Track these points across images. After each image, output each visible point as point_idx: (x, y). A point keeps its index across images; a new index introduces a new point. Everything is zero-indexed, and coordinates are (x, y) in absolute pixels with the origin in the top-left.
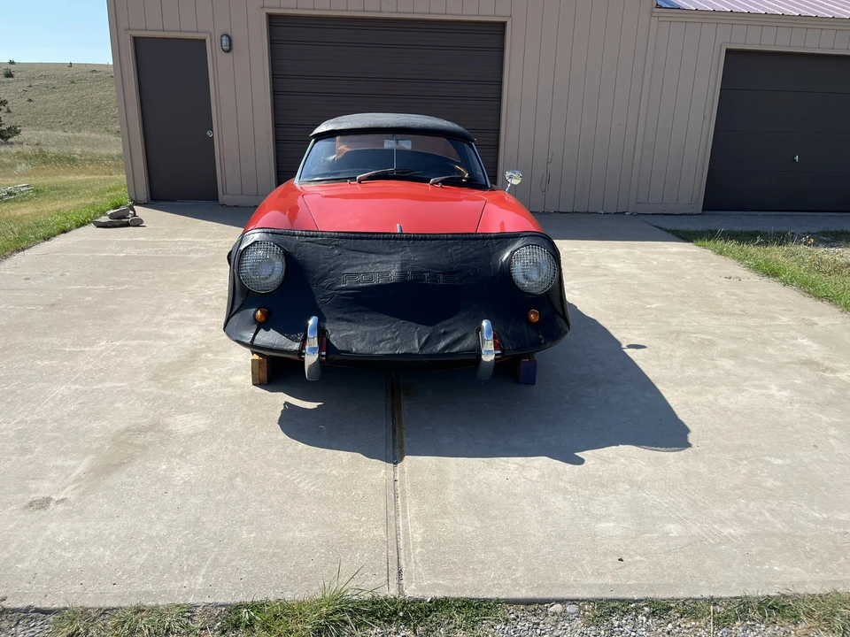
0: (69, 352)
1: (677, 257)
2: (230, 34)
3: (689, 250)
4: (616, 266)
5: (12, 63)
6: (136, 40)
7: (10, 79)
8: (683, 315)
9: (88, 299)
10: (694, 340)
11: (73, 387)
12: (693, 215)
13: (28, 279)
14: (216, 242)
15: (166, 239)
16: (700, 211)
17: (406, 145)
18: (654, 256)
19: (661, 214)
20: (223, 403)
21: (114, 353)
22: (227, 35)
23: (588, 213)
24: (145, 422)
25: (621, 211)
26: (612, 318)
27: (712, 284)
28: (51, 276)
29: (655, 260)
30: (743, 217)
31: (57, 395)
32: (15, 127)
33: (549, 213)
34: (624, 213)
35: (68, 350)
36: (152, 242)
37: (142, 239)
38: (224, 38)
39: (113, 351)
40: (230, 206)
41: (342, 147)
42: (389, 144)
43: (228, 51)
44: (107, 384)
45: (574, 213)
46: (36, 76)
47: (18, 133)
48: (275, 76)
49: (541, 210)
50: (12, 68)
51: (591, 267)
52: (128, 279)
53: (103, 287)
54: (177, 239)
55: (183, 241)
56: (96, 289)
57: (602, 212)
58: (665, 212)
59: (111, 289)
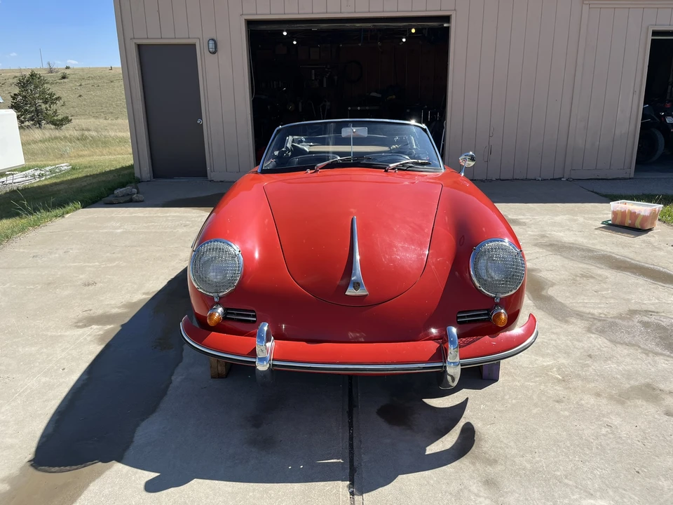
0: (51, 336)
2: (215, 39)
4: (561, 234)
5: (67, 68)
6: (139, 47)
7: (65, 80)
8: (640, 290)
11: (44, 380)
12: (625, 179)
13: (36, 256)
14: (199, 217)
15: (159, 214)
16: (632, 176)
17: (363, 132)
19: (595, 179)
22: (213, 40)
23: (526, 179)
25: (557, 177)
26: (568, 294)
27: (662, 253)
28: (55, 253)
31: (26, 389)
32: (67, 117)
33: (491, 181)
34: (560, 179)
35: (49, 334)
36: (147, 217)
38: (211, 42)
40: (217, 182)
42: (346, 133)
43: (214, 53)
45: (514, 180)
46: (86, 77)
47: (70, 121)
49: (484, 177)
50: (68, 72)
51: (538, 235)
52: (119, 255)
53: (97, 264)
54: (168, 215)
55: (174, 216)
56: (89, 267)
57: (540, 179)
58: (598, 177)
59: (102, 266)
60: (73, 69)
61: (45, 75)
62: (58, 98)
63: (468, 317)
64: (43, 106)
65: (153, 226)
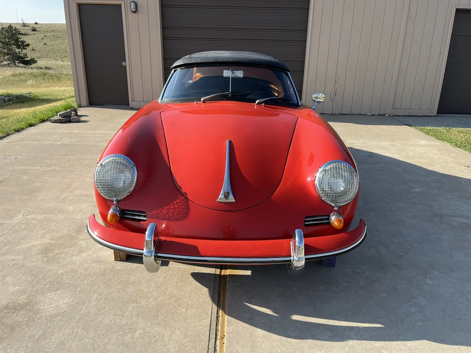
1: (426, 149)
3: (433, 143)
5: (36, 23)
6: (79, 5)
7: (35, 32)
9: (25, 177)
10: (454, 224)
12: (430, 116)
15: (90, 132)
16: (435, 114)
17: (240, 74)
18: (410, 148)
19: (409, 116)
20: (88, 280)
21: (23, 226)
22: (134, 2)
23: (360, 115)
24: (22, 299)
25: (382, 113)
29: (411, 151)
30: (464, 119)
32: (34, 59)
33: (335, 115)
34: (384, 115)
36: (81, 134)
37: (76, 131)
38: (132, 4)
39: (24, 224)
40: (136, 109)
41: (197, 74)
42: (227, 73)
43: (135, 12)
44: (9, 257)
45: (351, 114)
46: (48, 30)
47: (36, 62)
48: (164, 28)
49: (330, 112)
50: (36, 26)
52: (56, 162)
53: (38, 168)
54: (97, 132)
55: (101, 133)
56: (32, 170)
57: (370, 114)
58: (412, 115)
59: (42, 170)
60: (40, 24)
61: (20, 28)
62: (28, 45)
63: (313, 221)
64: (17, 50)
65: (84, 140)
